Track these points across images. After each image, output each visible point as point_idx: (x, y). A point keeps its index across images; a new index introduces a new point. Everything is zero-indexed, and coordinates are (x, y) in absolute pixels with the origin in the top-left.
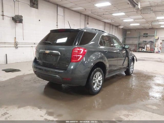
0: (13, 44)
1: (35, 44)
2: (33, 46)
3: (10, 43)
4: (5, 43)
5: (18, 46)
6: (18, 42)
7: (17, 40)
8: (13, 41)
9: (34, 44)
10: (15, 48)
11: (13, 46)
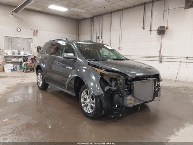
0: (158, 57)
1: (188, 58)
2: (182, 61)
3: (154, 57)
4: (150, 57)
5: (163, 60)
6: (163, 56)
7: (162, 54)
8: (157, 54)
9: (186, 58)
10: (159, 62)
11: (158, 59)
